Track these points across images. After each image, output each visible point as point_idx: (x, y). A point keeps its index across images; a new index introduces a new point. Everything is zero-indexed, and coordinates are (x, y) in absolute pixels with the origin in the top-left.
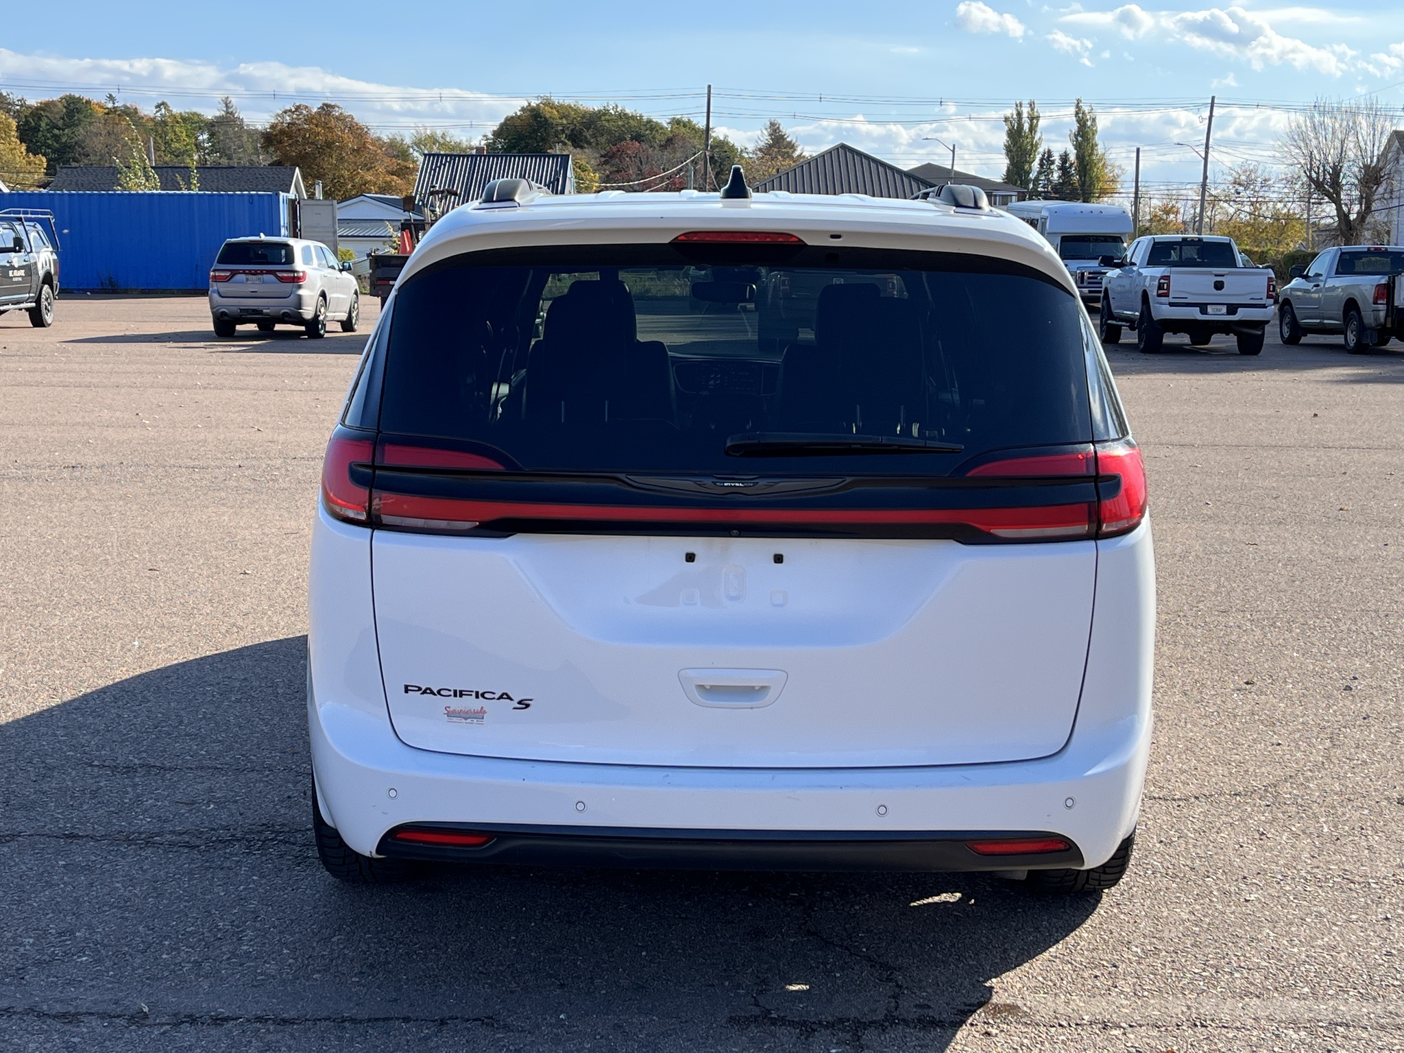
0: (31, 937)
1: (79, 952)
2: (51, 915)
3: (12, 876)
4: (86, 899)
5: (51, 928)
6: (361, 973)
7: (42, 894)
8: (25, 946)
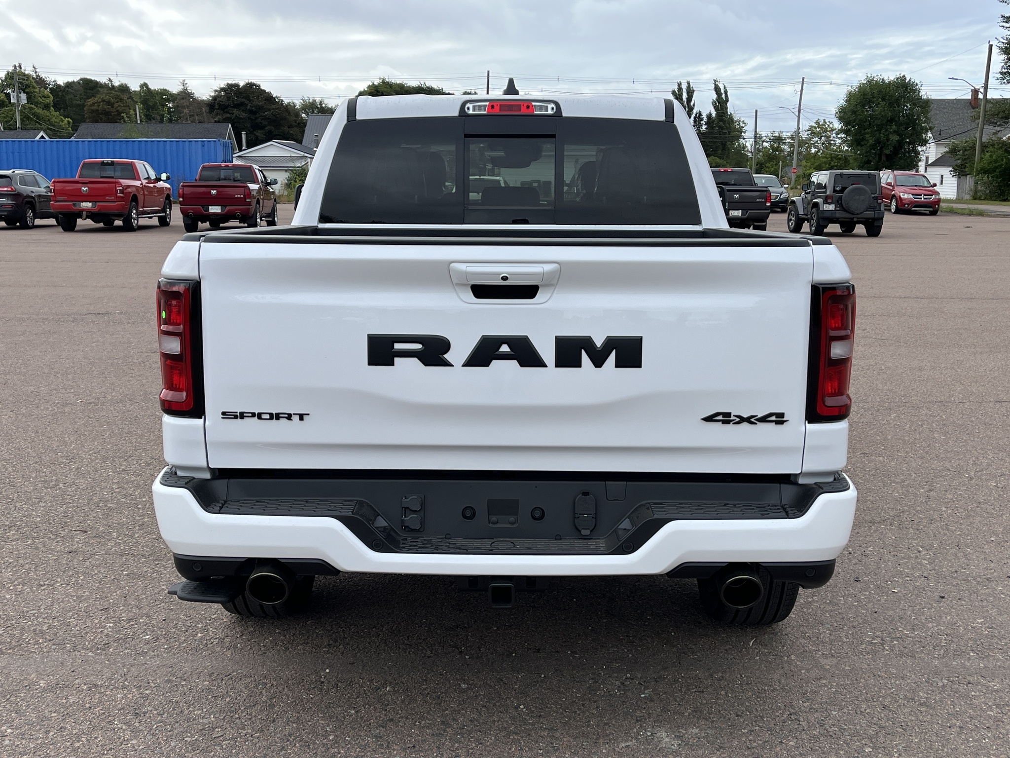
0: (110, 623)
1: (143, 633)
2: (121, 608)
3: (94, 582)
4: (144, 597)
5: (123, 617)
6: (329, 645)
7: (115, 594)
8: (107, 629)
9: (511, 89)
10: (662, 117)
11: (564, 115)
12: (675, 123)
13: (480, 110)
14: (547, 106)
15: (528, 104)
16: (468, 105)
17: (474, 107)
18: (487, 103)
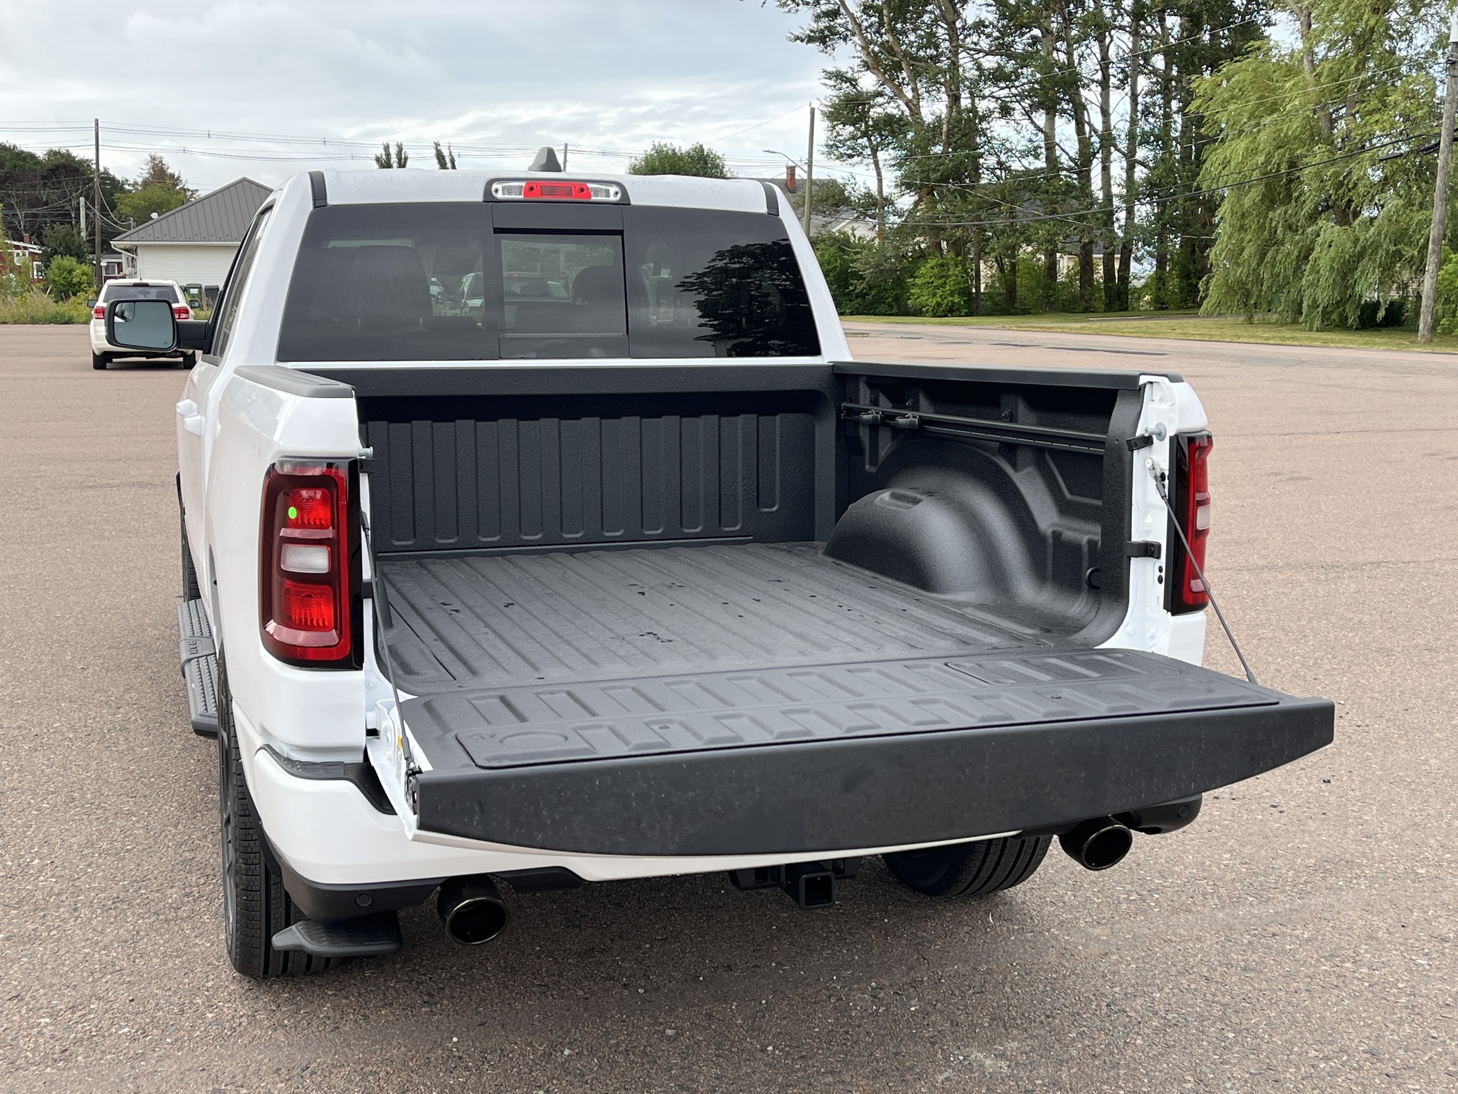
9: (550, 162)
10: (763, 209)
11: (633, 203)
12: (781, 216)
13: (509, 193)
14: (608, 190)
15: (580, 187)
16: (495, 186)
17: (503, 188)
18: (523, 184)
